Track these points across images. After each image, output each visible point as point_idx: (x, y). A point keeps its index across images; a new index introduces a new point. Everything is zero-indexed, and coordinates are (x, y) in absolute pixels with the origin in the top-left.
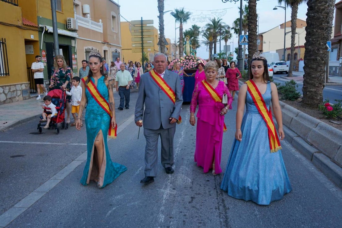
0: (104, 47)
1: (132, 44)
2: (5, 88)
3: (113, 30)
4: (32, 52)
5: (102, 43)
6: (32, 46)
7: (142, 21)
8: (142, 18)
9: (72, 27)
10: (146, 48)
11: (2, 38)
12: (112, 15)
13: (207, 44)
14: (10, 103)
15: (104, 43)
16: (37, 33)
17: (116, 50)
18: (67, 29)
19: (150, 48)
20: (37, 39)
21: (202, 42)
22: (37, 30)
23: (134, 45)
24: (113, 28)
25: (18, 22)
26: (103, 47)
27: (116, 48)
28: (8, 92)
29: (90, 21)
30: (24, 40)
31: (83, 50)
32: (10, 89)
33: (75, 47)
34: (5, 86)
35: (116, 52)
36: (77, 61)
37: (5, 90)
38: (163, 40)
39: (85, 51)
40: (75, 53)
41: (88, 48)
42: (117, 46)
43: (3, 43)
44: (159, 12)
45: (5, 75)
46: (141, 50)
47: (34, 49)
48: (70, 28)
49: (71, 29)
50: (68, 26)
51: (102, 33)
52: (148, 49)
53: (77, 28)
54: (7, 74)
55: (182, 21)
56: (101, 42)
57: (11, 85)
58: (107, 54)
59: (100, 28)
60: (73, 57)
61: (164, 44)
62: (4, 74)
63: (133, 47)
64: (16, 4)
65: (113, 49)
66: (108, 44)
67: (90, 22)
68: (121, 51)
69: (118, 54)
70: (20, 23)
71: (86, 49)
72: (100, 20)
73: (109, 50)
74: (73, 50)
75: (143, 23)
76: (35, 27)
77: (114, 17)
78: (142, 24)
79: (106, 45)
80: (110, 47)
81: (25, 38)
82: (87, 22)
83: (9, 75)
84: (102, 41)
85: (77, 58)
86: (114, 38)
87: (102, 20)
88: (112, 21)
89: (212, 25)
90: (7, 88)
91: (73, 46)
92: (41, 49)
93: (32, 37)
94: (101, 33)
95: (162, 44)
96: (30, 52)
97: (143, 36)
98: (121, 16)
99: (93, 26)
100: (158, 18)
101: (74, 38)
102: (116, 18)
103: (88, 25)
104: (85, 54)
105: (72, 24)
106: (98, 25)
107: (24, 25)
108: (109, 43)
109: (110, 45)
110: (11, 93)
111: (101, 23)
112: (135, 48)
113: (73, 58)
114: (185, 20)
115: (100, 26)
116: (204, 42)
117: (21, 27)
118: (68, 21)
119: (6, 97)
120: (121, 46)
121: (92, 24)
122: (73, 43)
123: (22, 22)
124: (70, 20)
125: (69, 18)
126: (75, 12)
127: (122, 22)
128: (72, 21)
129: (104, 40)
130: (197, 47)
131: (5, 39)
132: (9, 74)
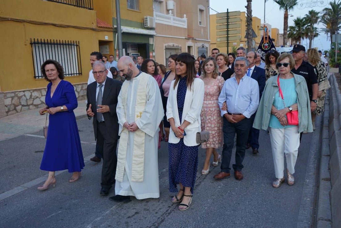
0: (189, 42)
1: (217, 38)
2: (78, 86)
3: (200, 24)
4: (108, 52)
5: (186, 39)
6: (108, 46)
7: (228, 13)
8: (228, 9)
9: (148, 26)
10: (231, 42)
11: (76, 41)
12: (199, 9)
13: (328, 31)
14: (82, 100)
15: (189, 39)
16: (112, 34)
17: (203, 45)
18: (144, 27)
19: (236, 42)
20: (112, 39)
21: (322, 29)
22: (111, 31)
23: (219, 39)
24: (200, 22)
25: (93, 24)
26: (187, 43)
27: (203, 43)
28: (81, 90)
29: (172, 17)
30: (98, 41)
31: (163, 47)
32: (82, 87)
33: (153, 45)
34: (78, 85)
35: (203, 47)
36: (155, 59)
37: (77, 89)
38: (251, 32)
39: (164, 48)
40: (153, 50)
41: (168, 45)
42: (204, 41)
43: (77, 45)
44: (247, 2)
45: (78, 75)
46: (226, 44)
47: (109, 48)
48: (146, 26)
49: (148, 27)
50: (145, 24)
51: (186, 28)
52: (234, 43)
53: (154, 26)
54: (80, 74)
55: (288, 8)
56: (184, 38)
57: (84, 84)
58: (192, 50)
59: (184, 24)
60: (151, 54)
61: (251, 37)
62: (76, 74)
63: (218, 41)
64: (92, 8)
65: (200, 44)
66: (192, 39)
67: (172, 19)
68: (210, 45)
69: (206, 50)
70: (94, 26)
71: (165, 46)
72: (185, 15)
73: (194, 46)
74: (150, 47)
75: (230, 15)
76: (110, 28)
77: (201, 11)
78: (228, 16)
79: (190, 40)
80: (196, 43)
81: (99, 39)
82: (169, 18)
83: (82, 75)
84: (186, 37)
85: (155, 56)
86: (201, 33)
87: (186, 15)
88: (199, 15)
89: (330, 9)
90: (80, 86)
91: (150, 44)
92: (116, 48)
93: (107, 38)
94: (184, 28)
95: (249, 37)
96: (106, 52)
97: (229, 29)
98: (210, 9)
99: (175, 22)
100: (246, 8)
101: (152, 36)
102: (205, 12)
103: (170, 21)
104: (164, 51)
105: (148, 22)
106: (181, 21)
107: (98, 27)
108: (194, 38)
109: (196, 40)
110: (84, 91)
111: (185, 18)
112: (219, 42)
113: (150, 56)
114: (291, 7)
115: (184, 22)
116: (323, 30)
117: (95, 29)
118: (145, 20)
119: (79, 94)
120: (209, 41)
121: (174, 20)
122: (151, 41)
123: (96, 25)
124: (147, 19)
125: (146, 16)
126: (154, 10)
127: (211, 15)
128: (148, 20)
129: (188, 35)
130: (315, 36)
131: (79, 41)
132: (81, 73)
